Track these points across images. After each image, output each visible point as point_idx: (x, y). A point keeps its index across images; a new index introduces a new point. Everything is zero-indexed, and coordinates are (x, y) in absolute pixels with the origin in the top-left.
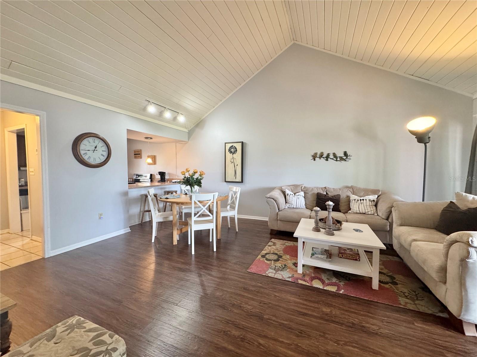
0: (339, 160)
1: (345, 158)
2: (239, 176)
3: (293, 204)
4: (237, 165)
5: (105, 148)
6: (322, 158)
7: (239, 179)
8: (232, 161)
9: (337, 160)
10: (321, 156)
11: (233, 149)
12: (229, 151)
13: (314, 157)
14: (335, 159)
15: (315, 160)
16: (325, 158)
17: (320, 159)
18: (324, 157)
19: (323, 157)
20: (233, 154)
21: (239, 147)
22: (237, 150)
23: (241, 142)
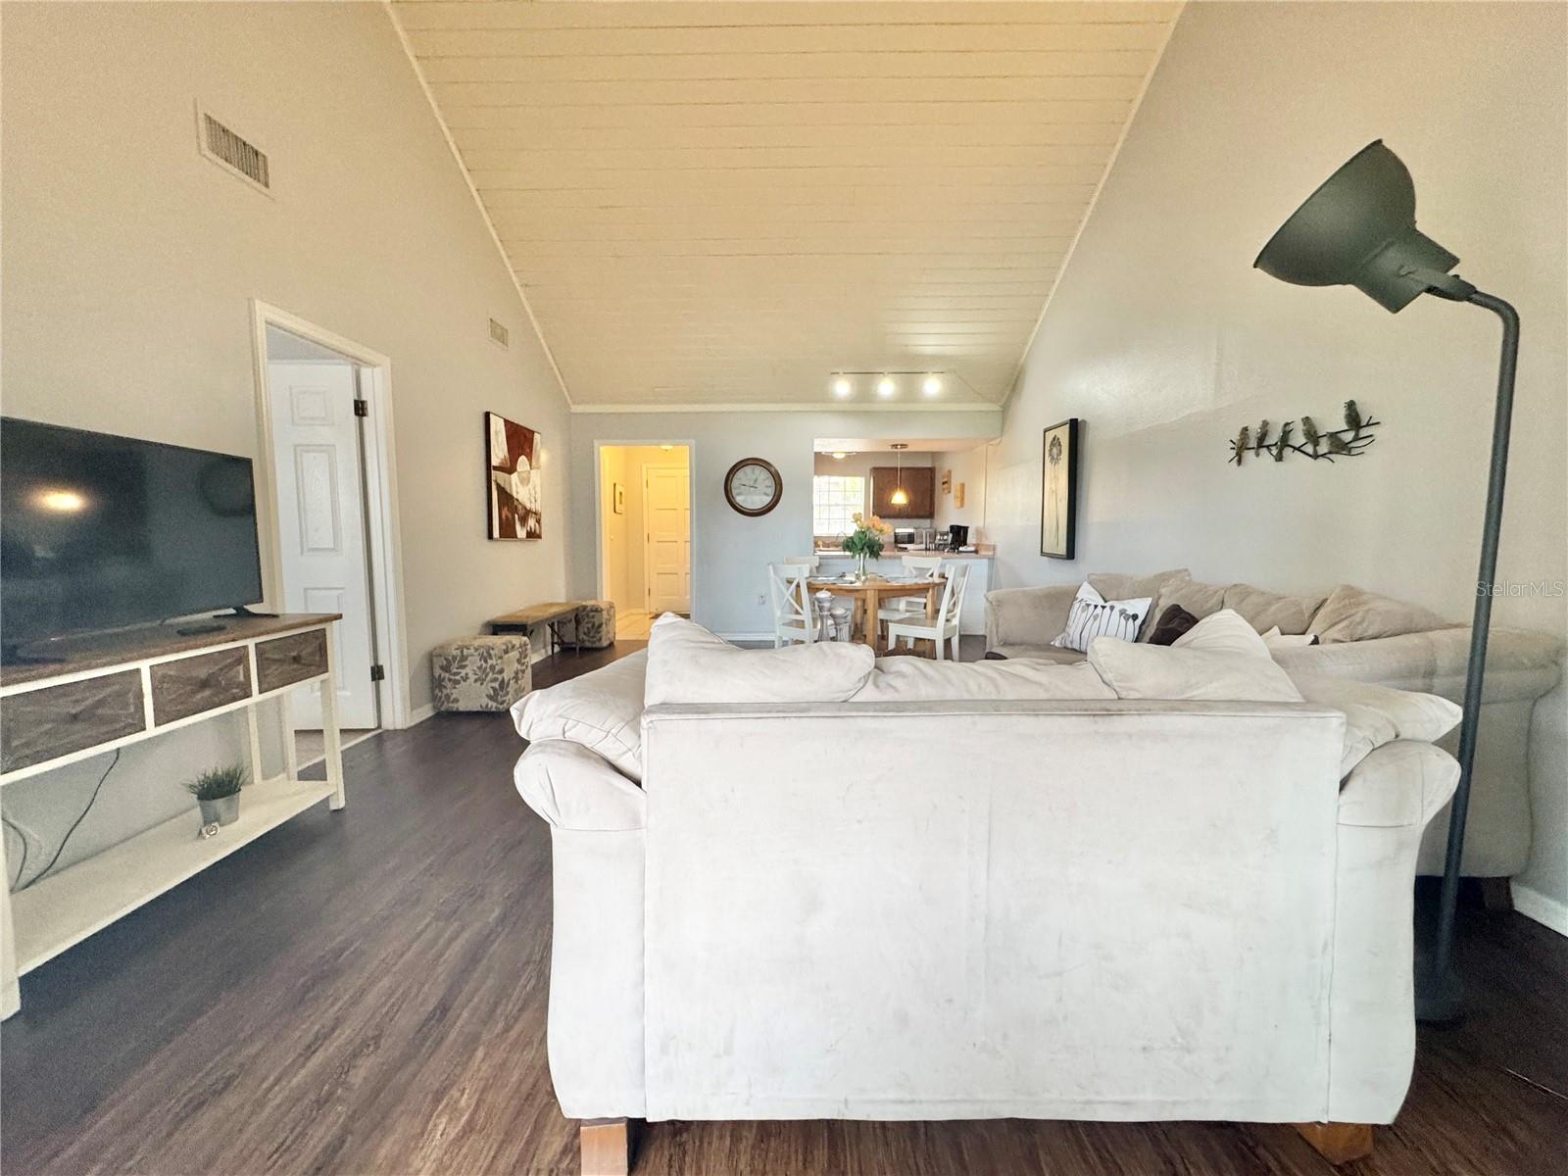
0: (1326, 451)
1: (1348, 436)
2: (1065, 536)
5: (770, 482)
6: (1264, 451)
7: (1062, 549)
9: (1315, 456)
10: (1262, 441)
11: (1056, 447)
12: (1049, 457)
13: (1240, 449)
14: (1309, 449)
15: (1240, 461)
16: (1275, 451)
17: (1258, 455)
18: (1268, 447)
19: (1267, 443)
22: (1061, 450)
23: (1071, 420)
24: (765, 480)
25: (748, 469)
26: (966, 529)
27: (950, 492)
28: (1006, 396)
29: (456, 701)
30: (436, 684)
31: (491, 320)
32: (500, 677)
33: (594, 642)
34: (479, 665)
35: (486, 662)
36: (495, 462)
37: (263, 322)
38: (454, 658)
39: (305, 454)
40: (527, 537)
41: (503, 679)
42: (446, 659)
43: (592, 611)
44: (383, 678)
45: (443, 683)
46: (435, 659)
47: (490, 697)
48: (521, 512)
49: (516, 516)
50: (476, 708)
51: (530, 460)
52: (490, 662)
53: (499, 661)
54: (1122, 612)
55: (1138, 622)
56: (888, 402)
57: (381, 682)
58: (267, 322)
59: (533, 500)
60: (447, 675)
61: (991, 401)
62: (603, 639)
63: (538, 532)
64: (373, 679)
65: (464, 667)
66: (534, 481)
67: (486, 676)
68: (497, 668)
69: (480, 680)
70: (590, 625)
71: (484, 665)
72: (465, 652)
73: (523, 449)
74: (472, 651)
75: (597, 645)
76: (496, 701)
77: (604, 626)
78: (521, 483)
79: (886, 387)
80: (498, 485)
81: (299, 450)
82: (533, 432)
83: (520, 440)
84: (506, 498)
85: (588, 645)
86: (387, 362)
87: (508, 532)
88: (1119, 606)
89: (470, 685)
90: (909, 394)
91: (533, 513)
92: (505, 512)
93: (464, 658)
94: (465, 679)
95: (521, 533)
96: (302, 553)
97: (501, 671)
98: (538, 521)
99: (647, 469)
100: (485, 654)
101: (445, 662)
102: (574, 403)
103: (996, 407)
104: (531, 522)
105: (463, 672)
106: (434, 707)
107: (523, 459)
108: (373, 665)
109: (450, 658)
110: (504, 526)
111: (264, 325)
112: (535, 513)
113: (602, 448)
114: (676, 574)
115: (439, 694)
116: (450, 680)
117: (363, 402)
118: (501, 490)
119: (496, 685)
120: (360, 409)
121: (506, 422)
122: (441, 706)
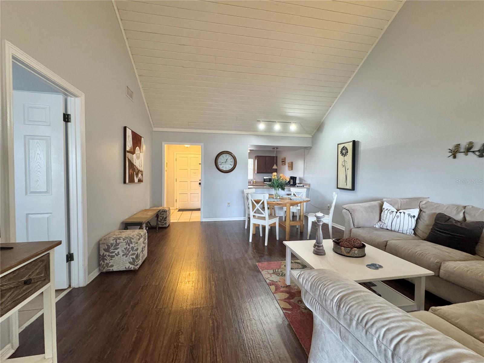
2: (350, 182)
3: (386, 224)
4: (348, 169)
5: (232, 160)
7: (349, 186)
8: (344, 164)
10: (469, 149)
11: (345, 150)
12: (341, 154)
13: (454, 153)
15: (455, 157)
16: (477, 153)
17: (467, 155)
18: (473, 152)
19: (472, 150)
20: (344, 156)
21: (350, 147)
22: (348, 151)
23: (353, 141)
24: (230, 159)
25: (224, 155)
26: (296, 178)
27: (285, 165)
28: (314, 133)
29: (112, 266)
30: (101, 258)
31: (127, 87)
32: (136, 252)
33: (163, 225)
34: (125, 247)
35: (129, 246)
36: (128, 149)
37: (11, 57)
38: (112, 244)
39: (31, 141)
40: (138, 182)
41: (138, 253)
42: (107, 245)
43: (163, 212)
44: (73, 260)
45: (106, 258)
46: (101, 245)
47: (130, 263)
48: (137, 171)
49: (135, 173)
50: (122, 268)
51: (140, 149)
52: (131, 245)
53: (136, 245)
54: (409, 215)
55: (415, 218)
56: (277, 132)
57: (72, 262)
58: (14, 58)
59: (140, 166)
60: (107, 253)
61: (308, 134)
62: (167, 223)
63: (142, 180)
64: (67, 261)
65: (117, 249)
66: (141, 158)
67: (129, 253)
68: (135, 248)
69: (125, 255)
70: (161, 218)
71: (128, 247)
72: (118, 241)
73: (138, 144)
74: (122, 240)
75: (165, 226)
76: (134, 265)
77: (167, 217)
78: (137, 159)
79: (277, 127)
80: (129, 159)
81: (27, 139)
82: (141, 137)
83: (137, 140)
84: (132, 165)
85: (161, 226)
86: (83, 96)
87: (132, 180)
88: (407, 212)
89: (120, 257)
90: (285, 129)
91: (140, 171)
92: (131, 171)
93: (117, 244)
94: (118, 254)
95: (136, 180)
96: (26, 194)
97: (137, 249)
98: (142, 175)
99: (176, 154)
100: (129, 242)
101: (106, 247)
102: (154, 127)
103: (310, 136)
104: (140, 175)
105: (116, 251)
106: (100, 270)
107: (137, 148)
108: (67, 254)
109: (110, 245)
110: (130, 178)
111: (11, 59)
112: (141, 172)
113: (165, 145)
114: (187, 194)
115: (103, 263)
116: (109, 256)
117: (68, 115)
118: (129, 161)
119: (134, 257)
120: (67, 118)
121: (132, 132)
122: (104, 269)
